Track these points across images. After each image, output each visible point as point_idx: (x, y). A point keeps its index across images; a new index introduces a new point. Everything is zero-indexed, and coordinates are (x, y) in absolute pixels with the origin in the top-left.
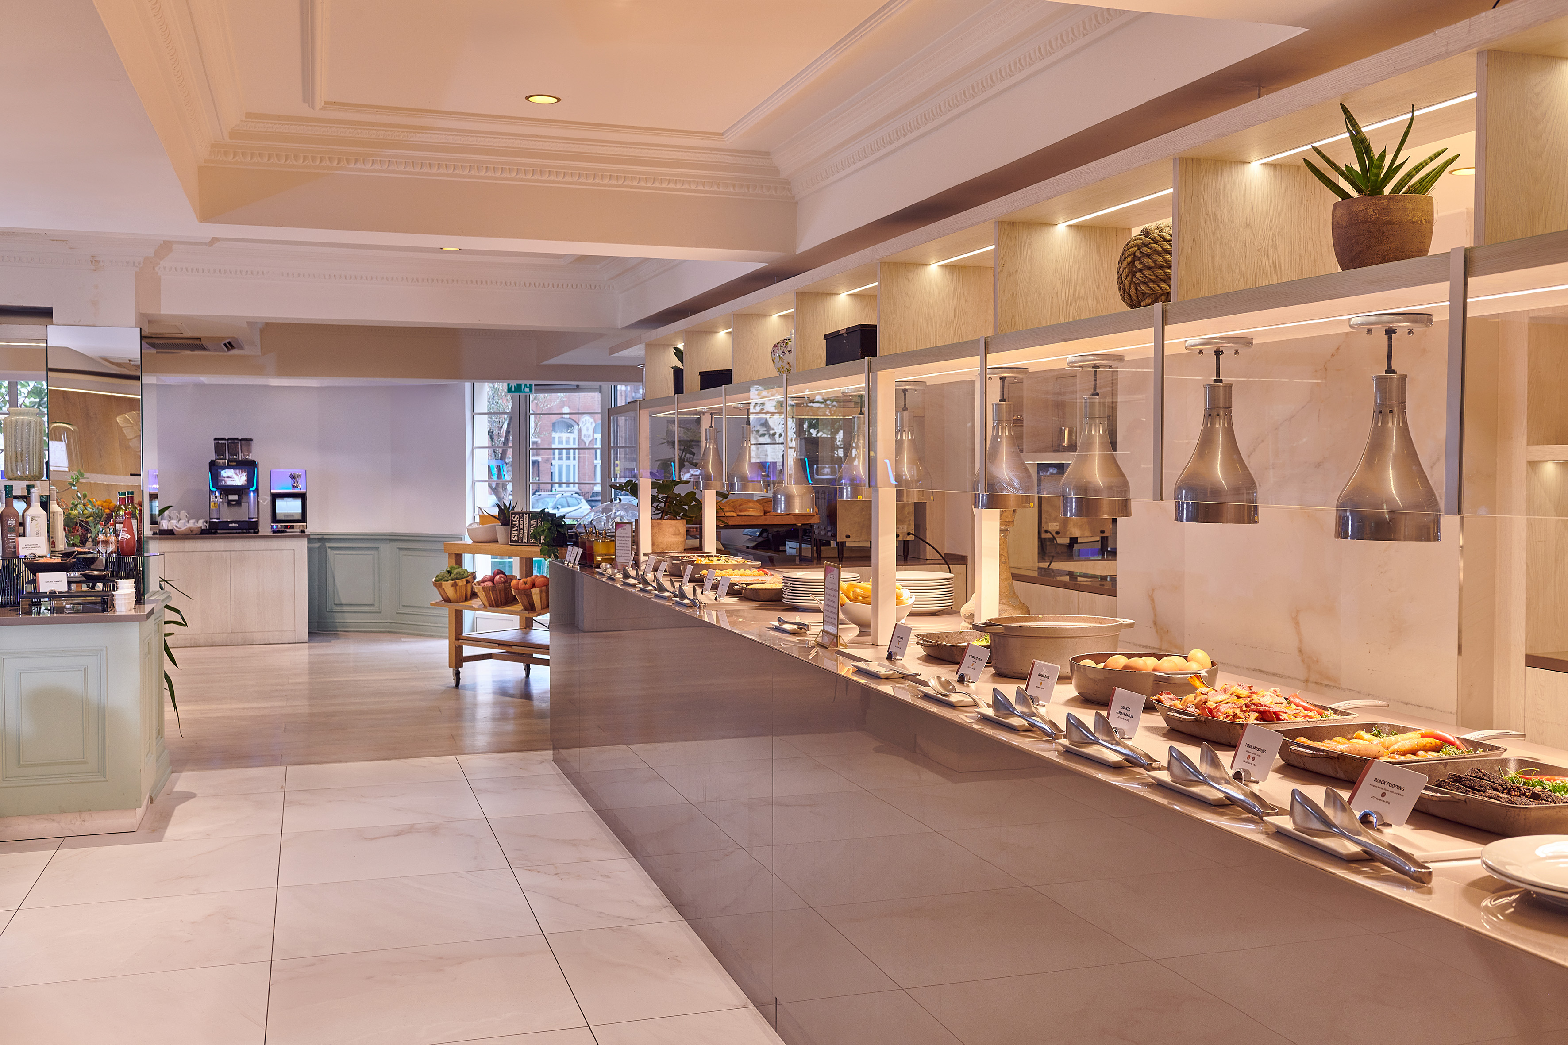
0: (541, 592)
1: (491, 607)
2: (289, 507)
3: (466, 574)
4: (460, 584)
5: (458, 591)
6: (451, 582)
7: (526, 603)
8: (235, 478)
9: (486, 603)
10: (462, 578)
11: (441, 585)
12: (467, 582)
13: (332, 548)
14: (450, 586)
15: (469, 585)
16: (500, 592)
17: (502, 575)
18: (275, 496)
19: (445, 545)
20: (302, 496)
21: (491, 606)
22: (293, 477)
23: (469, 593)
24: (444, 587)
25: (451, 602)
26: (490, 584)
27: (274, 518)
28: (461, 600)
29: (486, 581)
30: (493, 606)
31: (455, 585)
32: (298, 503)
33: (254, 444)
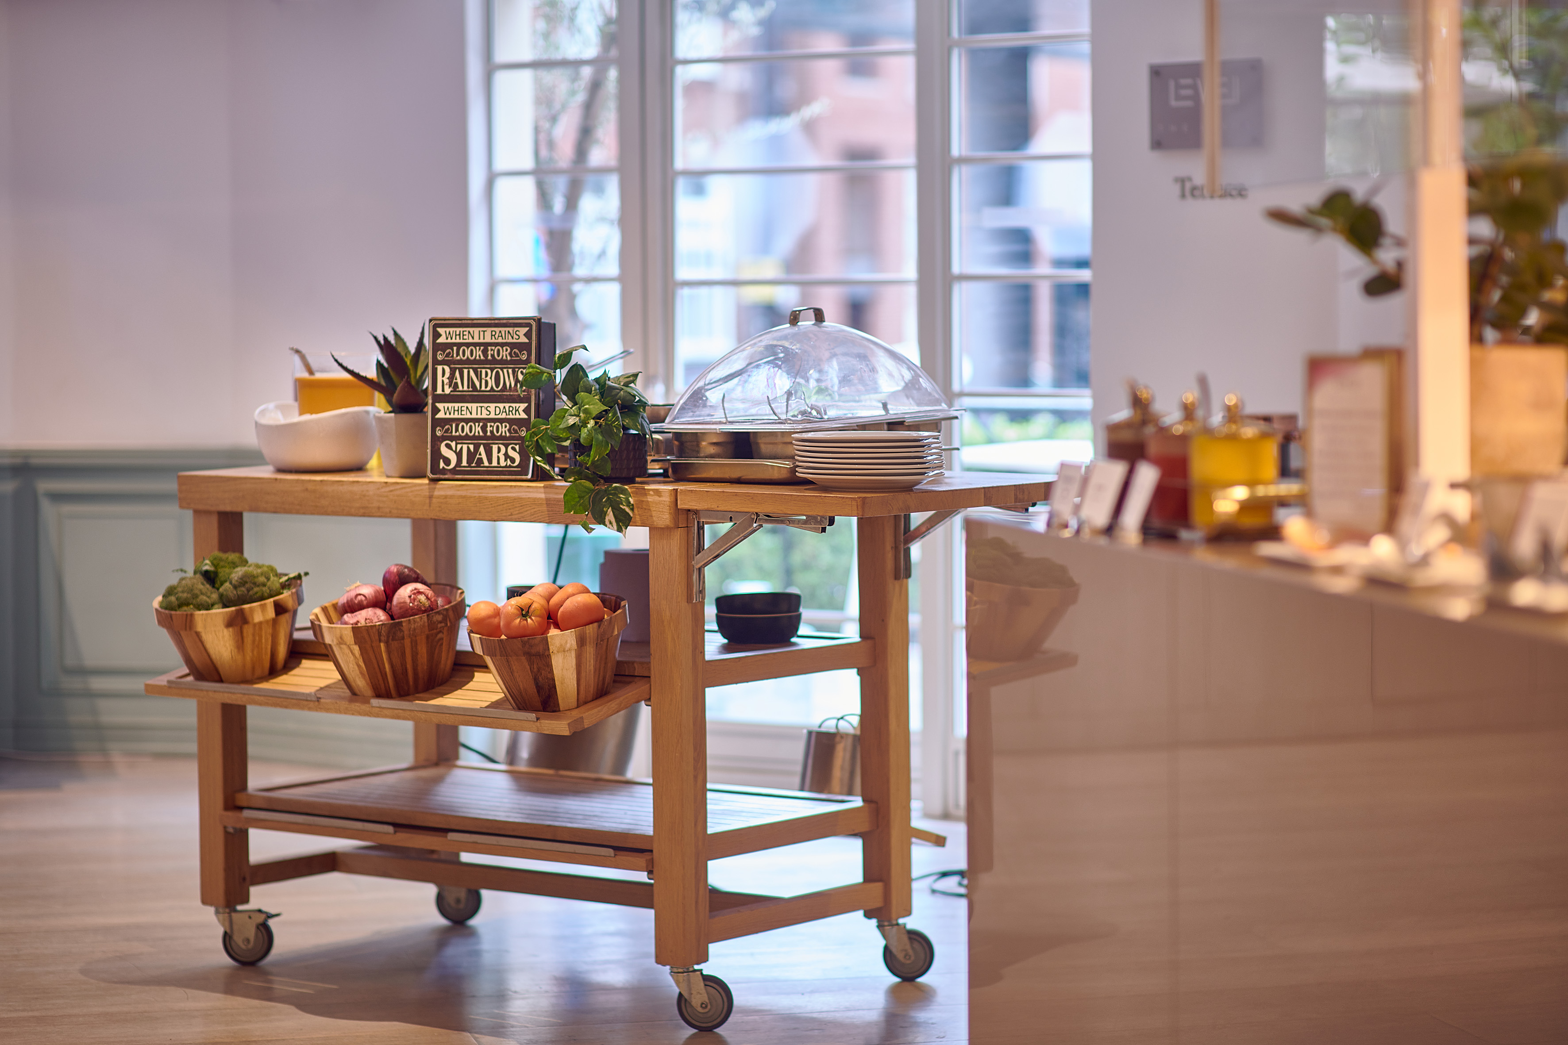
0: (581, 642)
1: (378, 696)
3: (275, 583)
4: (258, 617)
5: (248, 640)
6: (218, 611)
7: (526, 682)
9: (360, 683)
10: (262, 598)
11: (189, 622)
12: (280, 609)
14: (220, 623)
15: (285, 618)
16: (414, 644)
17: (420, 586)
19: (182, 481)
21: (379, 694)
23: (282, 651)
24: (199, 627)
25: (220, 680)
26: (378, 616)
28: (258, 673)
29: (361, 607)
30: (388, 696)
31: (238, 622)
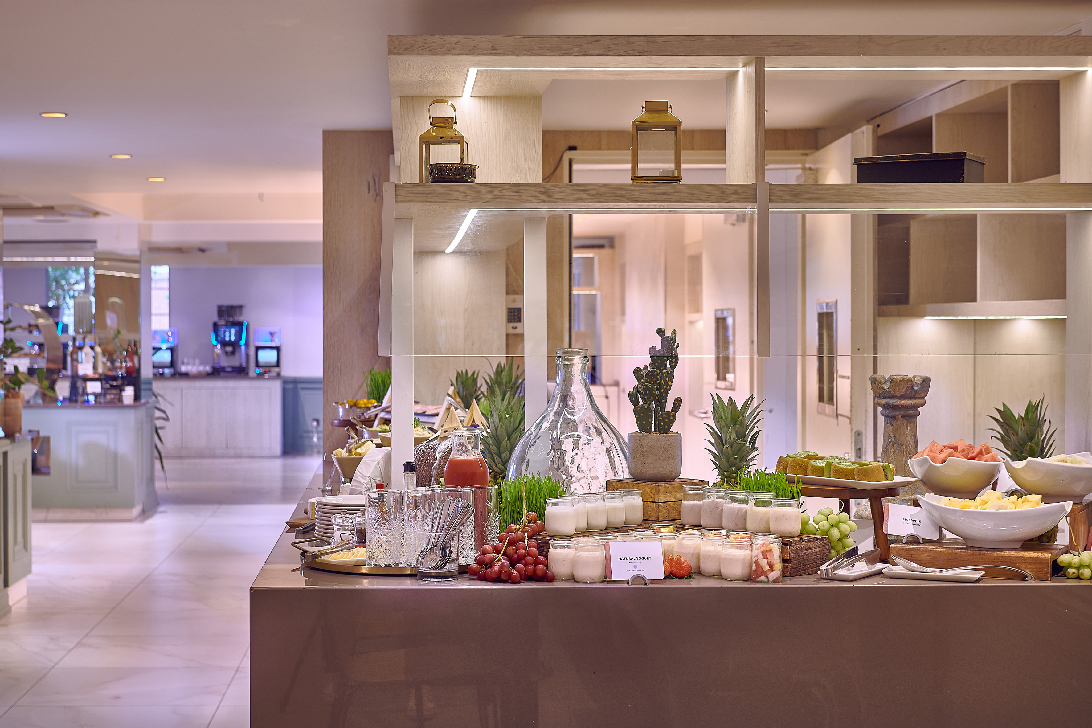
2: (267, 357)
8: (231, 335)
13: (303, 389)
18: (258, 348)
20: (278, 349)
22: (272, 334)
27: (257, 365)
32: (274, 353)
33: (244, 310)
